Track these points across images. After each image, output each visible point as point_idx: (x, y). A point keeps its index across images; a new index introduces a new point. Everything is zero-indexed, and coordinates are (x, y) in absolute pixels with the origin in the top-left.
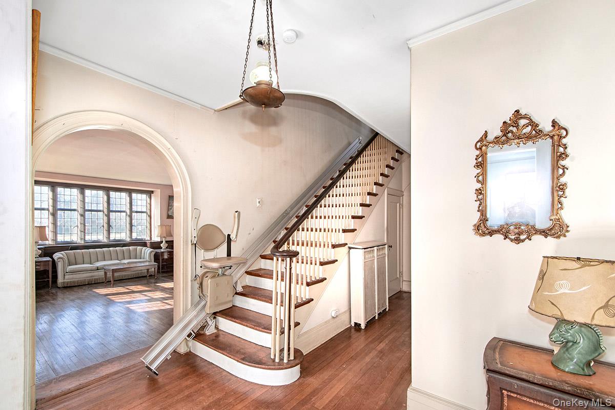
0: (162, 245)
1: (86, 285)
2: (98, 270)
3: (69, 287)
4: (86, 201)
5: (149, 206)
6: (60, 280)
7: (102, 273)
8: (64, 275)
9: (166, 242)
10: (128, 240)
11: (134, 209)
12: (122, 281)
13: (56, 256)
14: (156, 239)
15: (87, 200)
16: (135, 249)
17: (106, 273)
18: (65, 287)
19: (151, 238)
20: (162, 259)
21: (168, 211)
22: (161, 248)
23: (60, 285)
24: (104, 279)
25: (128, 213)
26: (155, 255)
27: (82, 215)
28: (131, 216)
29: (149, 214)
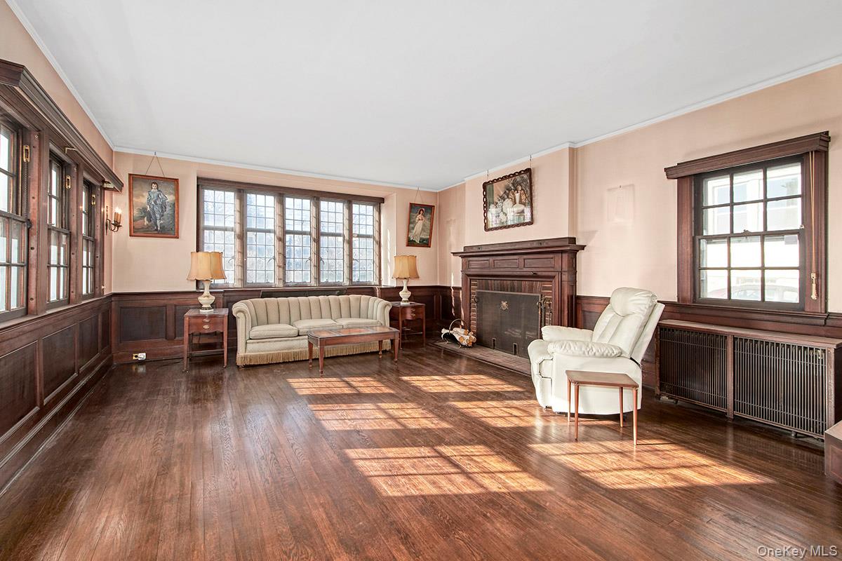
0: (401, 293)
1: (280, 363)
2: (299, 335)
3: (252, 367)
4: (287, 216)
5: (377, 224)
6: (241, 352)
7: (303, 343)
8: (246, 343)
9: (409, 288)
10: (347, 283)
11: (355, 230)
12: (338, 360)
13: (237, 307)
14: (389, 282)
15: (288, 214)
16: (357, 299)
17: (310, 345)
18: (247, 367)
19: (380, 281)
20: (403, 322)
21: (408, 232)
22: (400, 299)
23: (239, 362)
24: (308, 355)
25: (347, 238)
26: (391, 312)
27: (280, 239)
28: (350, 243)
29: (377, 238)
